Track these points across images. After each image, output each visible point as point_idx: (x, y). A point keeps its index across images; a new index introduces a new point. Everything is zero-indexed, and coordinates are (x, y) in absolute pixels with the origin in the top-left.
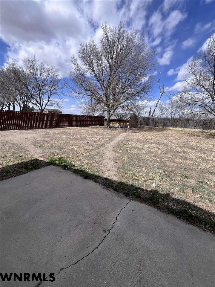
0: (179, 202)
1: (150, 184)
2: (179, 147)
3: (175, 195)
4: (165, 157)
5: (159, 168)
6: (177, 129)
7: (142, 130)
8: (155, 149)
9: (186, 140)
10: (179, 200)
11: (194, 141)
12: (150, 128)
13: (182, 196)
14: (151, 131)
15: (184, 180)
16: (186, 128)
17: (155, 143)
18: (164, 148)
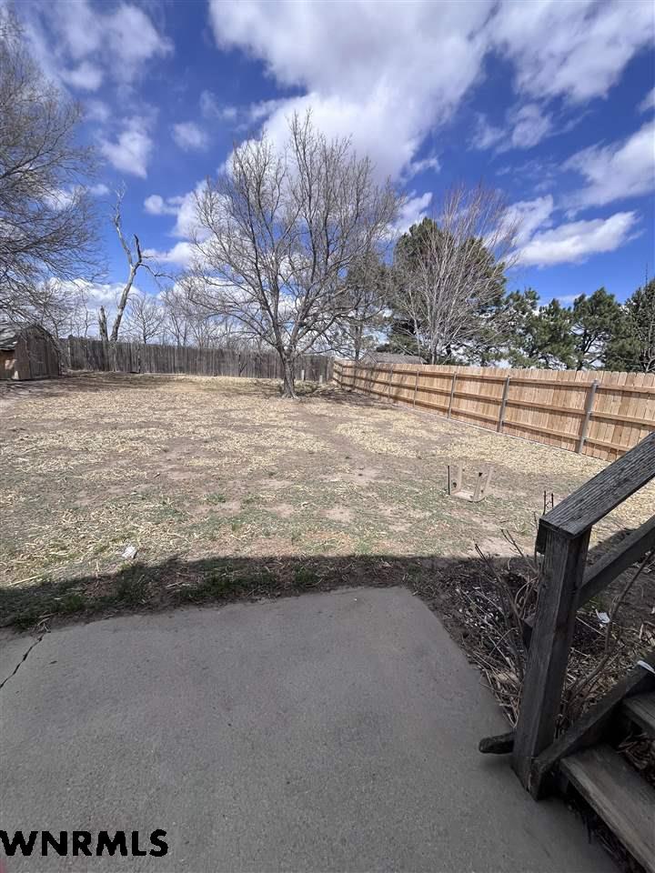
0: (202, 565)
1: (117, 553)
2: (204, 427)
3: (192, 555)
4: (165, 462)
5: (146, 497)
6: (197, 377)
7: (82, 387)
8: (133, 444)
9: (222, 408)
10: (202, 562)
11: (239, 407)
12: (114, 378)
13: (209, 549)
14: (116, 388)
15: (215, 508)
16: (220, 374)
17: (132, 427)
18: (162, 435)
